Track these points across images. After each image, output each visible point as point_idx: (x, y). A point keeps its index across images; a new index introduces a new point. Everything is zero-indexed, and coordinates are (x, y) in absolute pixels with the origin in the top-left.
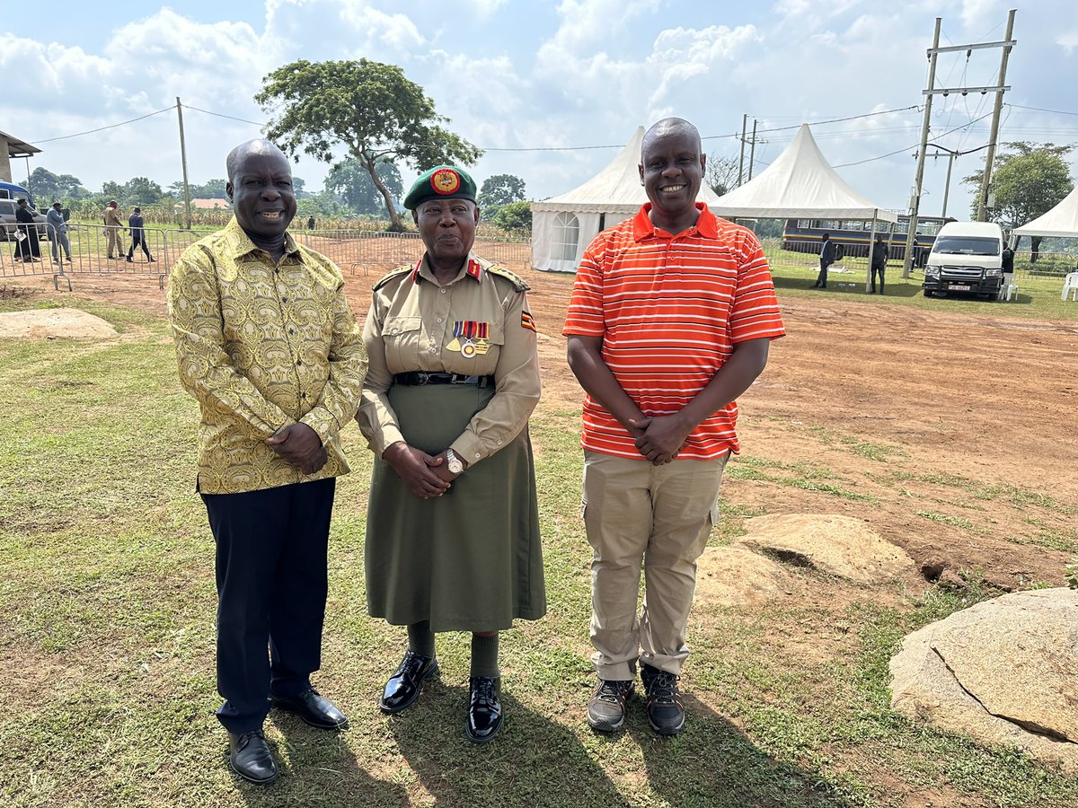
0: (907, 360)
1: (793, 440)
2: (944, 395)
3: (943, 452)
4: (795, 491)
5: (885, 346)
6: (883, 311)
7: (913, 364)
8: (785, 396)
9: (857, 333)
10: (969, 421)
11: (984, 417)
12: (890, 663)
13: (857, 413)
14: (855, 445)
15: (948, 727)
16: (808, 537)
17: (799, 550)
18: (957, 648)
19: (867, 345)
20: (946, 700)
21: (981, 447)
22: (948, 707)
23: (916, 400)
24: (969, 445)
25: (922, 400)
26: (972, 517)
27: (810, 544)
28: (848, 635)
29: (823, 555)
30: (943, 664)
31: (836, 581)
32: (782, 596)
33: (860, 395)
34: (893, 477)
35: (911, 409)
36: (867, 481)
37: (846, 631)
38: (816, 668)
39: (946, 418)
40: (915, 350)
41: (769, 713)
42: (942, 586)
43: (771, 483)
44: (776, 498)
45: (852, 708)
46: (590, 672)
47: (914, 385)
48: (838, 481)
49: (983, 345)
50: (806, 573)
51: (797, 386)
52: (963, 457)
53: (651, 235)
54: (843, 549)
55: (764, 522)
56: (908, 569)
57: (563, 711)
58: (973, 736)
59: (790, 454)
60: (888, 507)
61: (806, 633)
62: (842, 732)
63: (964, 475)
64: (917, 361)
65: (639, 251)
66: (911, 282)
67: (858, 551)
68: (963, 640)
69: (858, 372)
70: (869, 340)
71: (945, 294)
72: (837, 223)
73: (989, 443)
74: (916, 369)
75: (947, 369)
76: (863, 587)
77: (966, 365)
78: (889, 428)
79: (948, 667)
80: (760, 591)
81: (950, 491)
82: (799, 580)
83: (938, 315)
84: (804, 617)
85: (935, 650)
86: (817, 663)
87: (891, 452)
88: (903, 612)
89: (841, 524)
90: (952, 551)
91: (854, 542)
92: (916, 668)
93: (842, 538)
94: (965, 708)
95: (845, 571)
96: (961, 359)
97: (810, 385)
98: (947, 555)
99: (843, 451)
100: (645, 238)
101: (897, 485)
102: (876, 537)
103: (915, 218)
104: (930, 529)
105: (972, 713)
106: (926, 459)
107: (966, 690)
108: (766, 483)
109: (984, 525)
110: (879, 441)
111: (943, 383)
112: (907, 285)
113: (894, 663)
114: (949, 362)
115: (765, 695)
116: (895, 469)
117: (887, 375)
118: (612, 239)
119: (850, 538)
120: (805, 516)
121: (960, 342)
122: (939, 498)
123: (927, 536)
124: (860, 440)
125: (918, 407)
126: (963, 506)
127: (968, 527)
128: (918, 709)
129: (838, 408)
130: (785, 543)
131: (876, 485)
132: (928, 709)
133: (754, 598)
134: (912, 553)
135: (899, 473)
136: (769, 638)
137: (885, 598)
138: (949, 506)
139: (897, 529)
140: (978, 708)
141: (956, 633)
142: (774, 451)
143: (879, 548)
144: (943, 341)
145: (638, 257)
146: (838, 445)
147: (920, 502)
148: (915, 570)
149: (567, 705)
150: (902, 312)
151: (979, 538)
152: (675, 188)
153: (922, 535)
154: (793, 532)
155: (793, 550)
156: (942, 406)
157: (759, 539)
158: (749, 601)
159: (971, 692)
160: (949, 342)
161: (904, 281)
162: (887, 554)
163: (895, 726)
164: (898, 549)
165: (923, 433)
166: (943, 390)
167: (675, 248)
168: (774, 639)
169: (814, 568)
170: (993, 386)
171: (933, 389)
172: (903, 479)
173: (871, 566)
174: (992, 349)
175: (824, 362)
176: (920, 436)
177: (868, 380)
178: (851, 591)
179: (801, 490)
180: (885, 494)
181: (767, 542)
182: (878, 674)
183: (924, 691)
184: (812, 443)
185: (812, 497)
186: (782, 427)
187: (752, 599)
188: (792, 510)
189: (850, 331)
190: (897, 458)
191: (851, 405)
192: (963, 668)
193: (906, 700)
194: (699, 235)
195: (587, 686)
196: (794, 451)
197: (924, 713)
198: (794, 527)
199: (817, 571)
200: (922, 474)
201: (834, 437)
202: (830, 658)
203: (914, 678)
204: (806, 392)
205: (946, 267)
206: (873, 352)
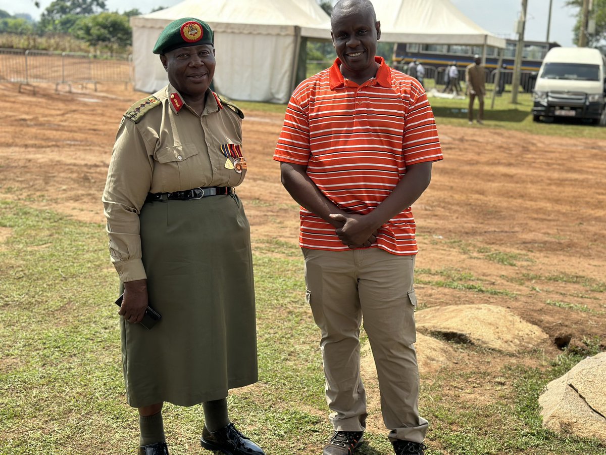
0: (524, 182)
1: (437, 252)
2: (559, 212)
3: (562, 257)
4: (446, 290)
5: (502, 169)
6: (496, 137)
7: (529, 185)
8: (422, 215)
9: (476, 157)
10: (581, 232)
11: (594, 228)
12: (539, 400)
13: (487, 228)
14: (489, 254)
15: (583, 436)
16: (466, 320)
17: (460, 330)
18: (586, 383)
19: (487, 169)
20: (581, 418)
21: (593, 253)
22: (582, 422)
23: (535, 216)
24: (583, 251)
25: (541, 216)
26: (588, 304)
27: (468, 326)
28: (505, 387)
29: (478, 333)
30: (577, 395)
31: (491, 353)
32: (451, 365)
33: (486, 213)
34: (523, 277)
35: (532, 223)
36: (503, 281)
37: (503, 384)
38: (486, 408)
39: (562, 230)
40: (530, 172)
41: (457, 436)
42: (571, 351)
43: (426, 286)
44: (433, 297)
45: (515, 430)
46: (317, 423)
47: (533, 203)
48: (479, 282)
49: (589, 167)
50: (466, 348)
51: (432, 207)
52: (578, 260)
53: (342, 85)
54: (493, 328)
55: (428, 314)
56: (544, 341)
57: (304, 449)
58: (601, 440)
59: (436, 262)
60: (524, 299)
61: (474, 387)
62: (510, 443)
63: (581, 274)
64: (532, 182)
65: (335, 97)
66: (520, 108)
67: (505, 329)
68: (590, 376)
69: (482, 193)
70: (488, 163)
71: (552, 119)
72: (446, 47)
73: (599, 249)
74: (532, 189)
75: (560, 189)
76: (512, 355)
77: (575, 185)
78: (515, 239)
79: (581, 396)
80: (434, 362)
81: (571, 288)
82: (462, 353)
83: (547, 140)
84: (470, 377)
85: (571, 385)
86: (486, 405)
87: (520, 258)
88: (544, 370)
89: (490, 310)
90: (576, 327)
91: (501, 323)
92: (558, 399)
93: (491, 319)
94: (594, 422)
95: (497, 344)
96: (571, 180)
97: (443, 205)
98: (573, 329)
99: (480, 259)
100: (338, 87)
101: (527, 283)
102: (517, 318)
103: (521, 43)
104: (558, 312)
105: (599, 424)
106: (549, 263)
107: (594, 410)
108: (422, 286)
109: (599, 309)
110: (508, 250)
111: (557, 201)
112: (516, 111)
113: (542, 400)
114: (561, 183)
115: (452, 427)
116: (525, 272)
117: (508, 195)
118: (314, 88)
119: (498, 320)
120: (460, 307)
121: (569, 165)
122: (563, 292)
123: (556, 317)
124: (493, 250)
125: (538, 222)
126: (582, 297)
127: (586, 311)
128: (561, 426)
129: (470, 224)
130: (448, 326)
131: (511, 284)
132: (569, 425)
133: (430, 367)
134: (547, 329)
135: (528, 274)
136: (447, 392)
137: (529, 362)
138: (571, 297)
139: (533, 313)
140: (603, 421)
141: (584, 372)
142: (423, 261)
143: (521, 327)
144: (553, 164)
145: (334, 102)
146: (475, 254)
147: (548, 295)
148: (549, 341)
149: (306, 444)
150: (514, 137)
151: (596, 318)
152: (357, 54)
153: (552, 316)
154: (452, 318)
155: (455, 331)
156: (558, 220)
157: (427, 325)
158: (427, 369)
159: (597, 410)
160: (559, 165)
161: (512, 107)
162: (527, 331)
163: (547, 438)
164: (535, 327)
165: (545, 243)
166: (558, 207)
167: (361, 95)
168: (452, 393)
169: (473, 344)
170: (600, 202)
171: (548, 206)
172: (532, 279)
173: (516, 340)
174: (597, 171)
175: (452, 184)
176: (542, 245)
177: (492, 200)
178: (502, 358)
179: (451, 290)
180: (520, 290)
181: (434, 327)
182: (532, 408)
183: (566, 413)
184: (453, 253)
185: (462, 294)
186: (426, 241)
187: (428, 367)
188: (447, 304)
189: (470, 156)
190: (525, 263)
191: (480, 221)
192: (591, 395)
193: (553, 421)
194: (378, 85)
195: (316, 431)
196: (440, 260)
197: (566, 427)
198: (453, 314)
199: (475, 346)
200: (547, 275)
201: (471, 248)
202: (494, 401)
203: (558, 405)
204: (440, 211)
205: (553, 92)
206: (493, 175)
